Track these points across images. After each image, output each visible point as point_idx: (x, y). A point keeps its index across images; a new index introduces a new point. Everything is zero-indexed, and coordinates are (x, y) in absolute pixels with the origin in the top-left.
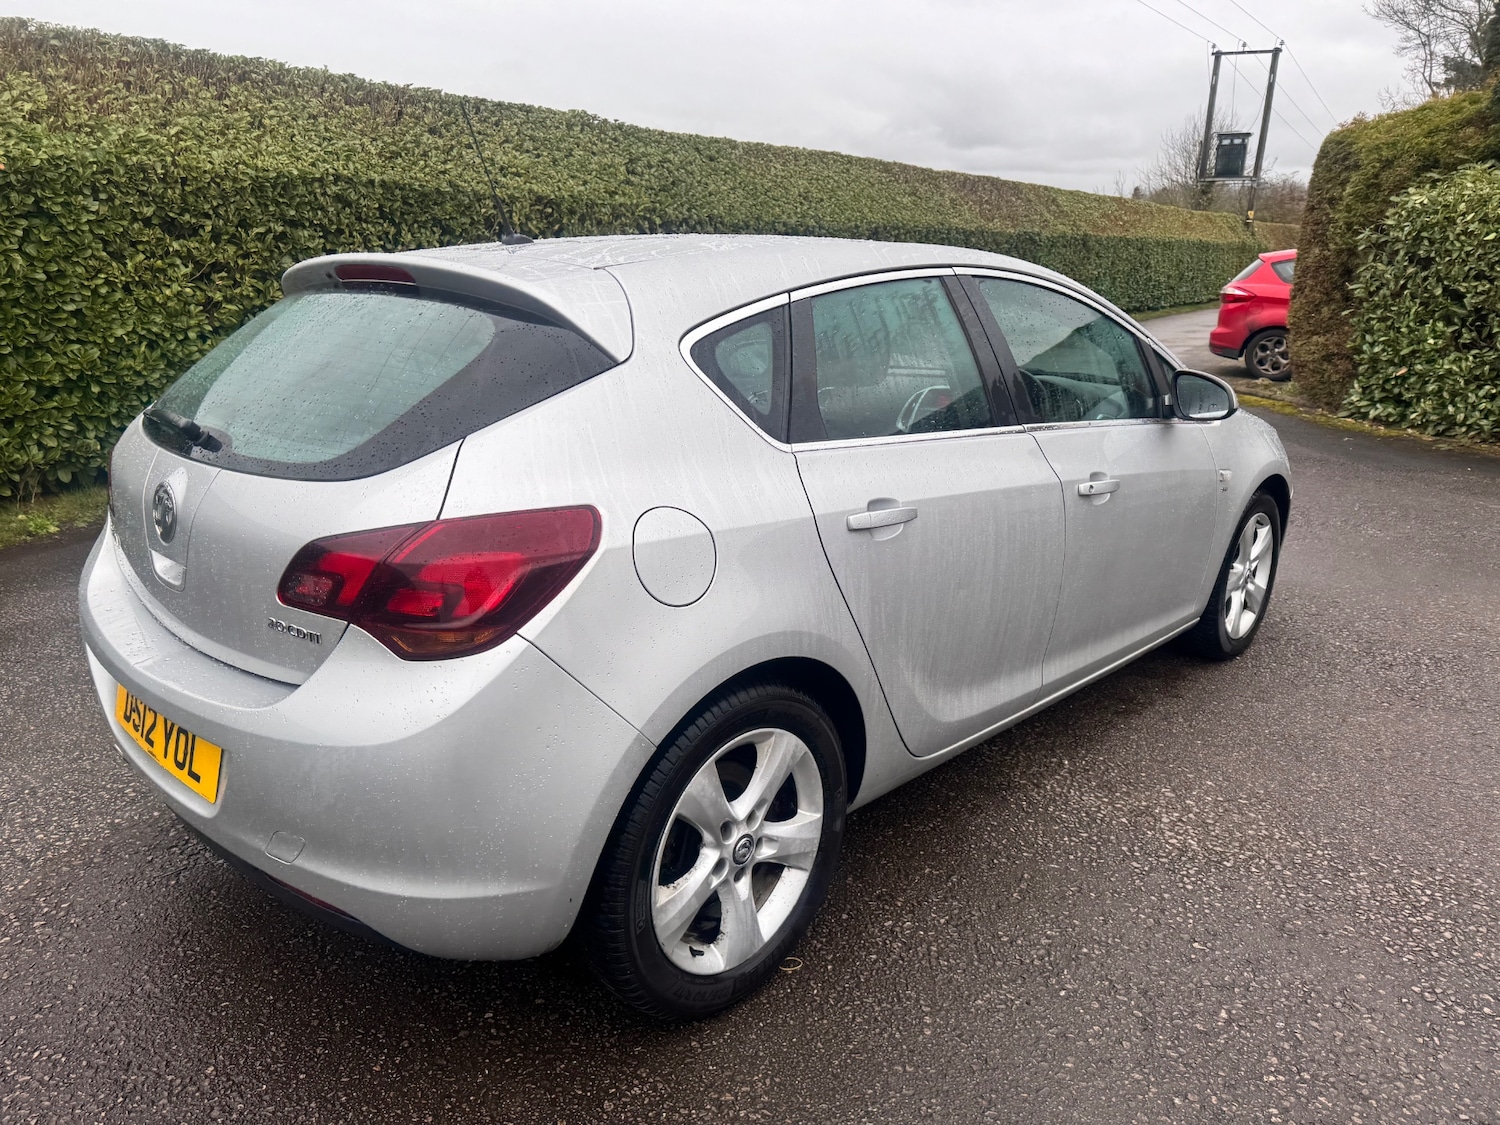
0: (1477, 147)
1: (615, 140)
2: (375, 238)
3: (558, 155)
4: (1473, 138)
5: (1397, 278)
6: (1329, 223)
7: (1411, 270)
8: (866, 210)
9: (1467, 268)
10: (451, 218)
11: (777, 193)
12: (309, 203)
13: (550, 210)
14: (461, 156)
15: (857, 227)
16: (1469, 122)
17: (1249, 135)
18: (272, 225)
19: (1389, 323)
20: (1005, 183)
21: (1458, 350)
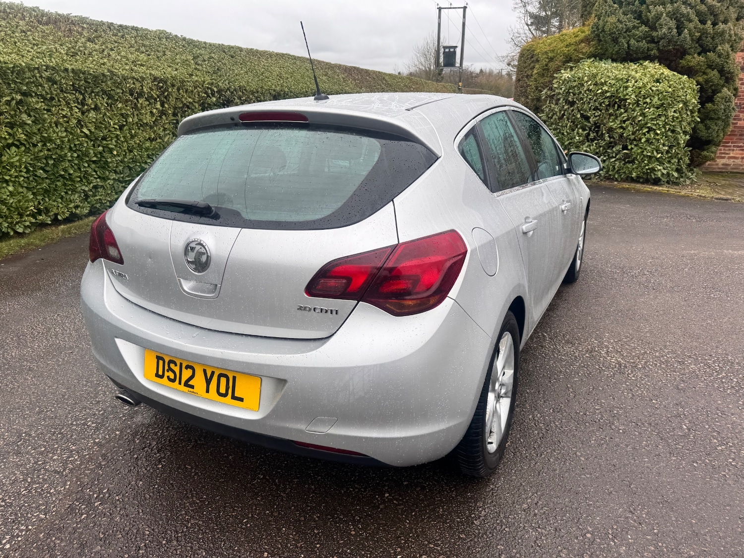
0: (586, 52)
1: (183, 46)
2: (72, 102)
3: (160, 54)
4: (586, 49)
5: (560, 111)
6: (527, 87)
7: (566, 107)
8: (308, 83)
9: (590, 105)
10: (112, 90)
11: (267, 74)
12: (33, 82)
13: (161, 85)
14: (109, 55)
15: (307, 92)
16: (582, 41)
17: (456, 47)
18: (14, 95)
19: (558, 131)
20: (362, 70)
21: (588, 141)
